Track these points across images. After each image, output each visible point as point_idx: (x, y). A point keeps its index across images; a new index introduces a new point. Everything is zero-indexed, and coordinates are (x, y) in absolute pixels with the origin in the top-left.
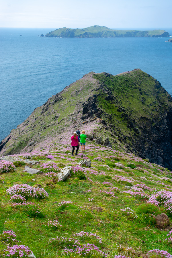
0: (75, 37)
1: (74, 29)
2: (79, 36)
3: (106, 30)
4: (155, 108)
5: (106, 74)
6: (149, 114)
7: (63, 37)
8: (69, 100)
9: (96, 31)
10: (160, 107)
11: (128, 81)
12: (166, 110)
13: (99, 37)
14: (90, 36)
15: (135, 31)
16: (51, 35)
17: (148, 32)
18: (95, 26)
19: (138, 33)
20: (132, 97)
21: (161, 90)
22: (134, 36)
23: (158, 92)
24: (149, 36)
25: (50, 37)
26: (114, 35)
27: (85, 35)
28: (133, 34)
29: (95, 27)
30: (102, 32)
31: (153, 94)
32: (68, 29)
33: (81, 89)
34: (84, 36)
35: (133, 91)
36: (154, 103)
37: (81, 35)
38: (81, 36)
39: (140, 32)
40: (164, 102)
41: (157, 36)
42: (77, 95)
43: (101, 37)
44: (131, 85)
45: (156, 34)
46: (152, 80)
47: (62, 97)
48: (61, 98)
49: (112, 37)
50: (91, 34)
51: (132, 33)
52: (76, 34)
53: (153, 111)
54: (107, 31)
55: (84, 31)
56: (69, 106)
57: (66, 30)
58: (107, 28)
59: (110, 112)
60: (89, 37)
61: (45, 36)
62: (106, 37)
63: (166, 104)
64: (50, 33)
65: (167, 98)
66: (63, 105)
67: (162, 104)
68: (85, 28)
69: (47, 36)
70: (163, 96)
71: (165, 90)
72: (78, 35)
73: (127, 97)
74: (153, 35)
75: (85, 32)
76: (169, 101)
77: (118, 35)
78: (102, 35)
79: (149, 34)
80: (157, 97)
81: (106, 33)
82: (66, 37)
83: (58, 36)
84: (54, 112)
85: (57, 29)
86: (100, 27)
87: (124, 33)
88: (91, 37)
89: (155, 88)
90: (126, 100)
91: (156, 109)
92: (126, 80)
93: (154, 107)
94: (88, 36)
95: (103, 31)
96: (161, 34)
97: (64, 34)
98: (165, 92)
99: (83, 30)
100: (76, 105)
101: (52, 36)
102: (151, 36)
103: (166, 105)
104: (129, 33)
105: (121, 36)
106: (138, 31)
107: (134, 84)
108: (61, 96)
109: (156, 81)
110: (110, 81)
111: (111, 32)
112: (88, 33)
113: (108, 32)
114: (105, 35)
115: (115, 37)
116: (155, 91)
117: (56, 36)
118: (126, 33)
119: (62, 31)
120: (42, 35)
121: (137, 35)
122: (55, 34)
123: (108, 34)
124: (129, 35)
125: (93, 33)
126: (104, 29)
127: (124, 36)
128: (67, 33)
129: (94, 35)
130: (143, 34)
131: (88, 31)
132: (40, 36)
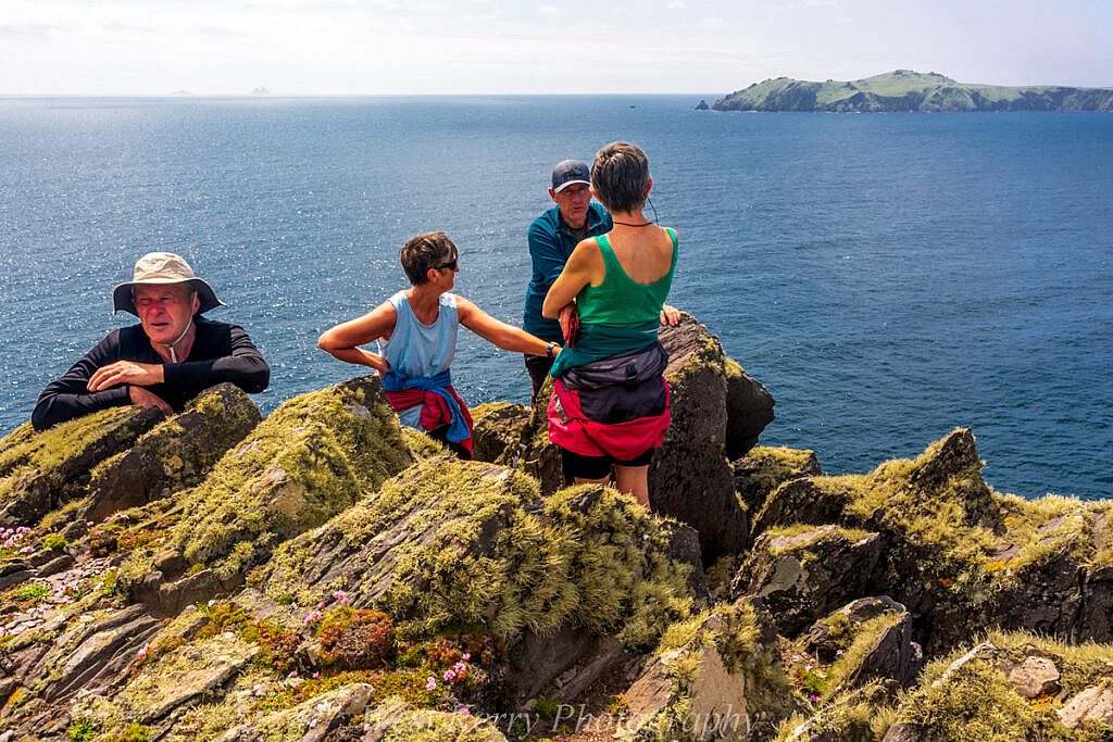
0: (817, 109)
1: (818, 84)
2: (832, 108)
3: (940, 87)
7: (774, 110)
9: (898, 90)
13: (907, 111)
14: (873, 105)
15: (1059, 88)
16: (732, 104)
17: (1112, 93)
18: (898, 72)
19: (1070, 97)
22: (1053, 108)
25: (725, 109)
26: (971, 103)
27: (855, 104)
28: (1051, 99)
29: (898, 76)
30: (921, 91)
32: (793, 84)
34: (851, 106)
37: (838, 102)
38: (840, 107)
39: (1080, 92)
43: (916, 109)
49: (964, 109)
50: (878, 98)
51: (1045, 98)
52: (822, 98)
54: (942, 88)
55: (853, 88)
57: (786, 86)
58: (945, 79)
60: (870, 111)
61: (713, 108)
62: (938, 110)
64: (728, 97)
68: (859, 81)
69: (718, 107)
72: (828, 102)
75: (856, 92)
77: (986, 103)
78: (921, 104)
81: (936, 95)
82: (786, 108)
83: (756, 105)
85: (755, 85)
86: (917, 74)
87: (1011, 98)
88: (878, 110)
94: (868, 106)
95: (925, 90)
97: (778, 98)
99: (849, 86)
101: (735, 107)
104: (1034, 95)
105: (1002, 105)
106: (1071, 91)
111: (960, 92)
112: (868, 96)
113: (948, 91)
114: (933, 102)
115: (974, 110)
117: (747, 108)
118: (1020, 96)
119: (772, 89)
120: (703, 106)
121: (1066, 102)
122: (747, 98)
123: (947, 102)
124: (1032, 105)
125: (885, 98)
126: (934, 83)
127: (1009, 108)
128: (788, 96)
129: (890, 104)
130: (1093, 99)
131: (869, 88)
132: (696, 108)
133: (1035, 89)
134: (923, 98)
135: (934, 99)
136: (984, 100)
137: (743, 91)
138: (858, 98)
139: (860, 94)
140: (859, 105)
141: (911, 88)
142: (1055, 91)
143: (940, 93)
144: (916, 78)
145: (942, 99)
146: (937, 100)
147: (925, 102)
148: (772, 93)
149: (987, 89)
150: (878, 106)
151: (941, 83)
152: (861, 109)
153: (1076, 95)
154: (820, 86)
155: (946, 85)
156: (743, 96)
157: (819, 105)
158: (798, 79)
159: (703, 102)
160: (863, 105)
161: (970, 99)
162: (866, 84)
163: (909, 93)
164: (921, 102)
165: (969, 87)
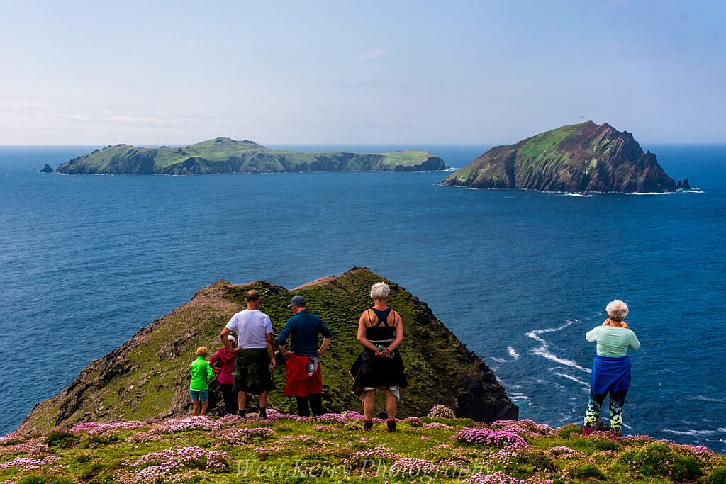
0: (156, 172)
2: (170, 170)
3: (254, 153)
4: (420, 385)
5: (265, 285)
6: (405, 404)
7: (118, 172)
8: (151, 372)
9: (221, 155)
10: (436, 380)
11: (333, 304)
12: (454, 391)
13: (231, 172)
14: (204, 168)
15: (342, 153)
17: (380, 157)
18: (219, 140)
19: (351, 160)
20: (347, 355)
21: (432, 329)
22: (340, 169)
23: (427, 336)
24: (386, 169)
25: (72, 172)
26: (280, 166)
27: (188, 168)
28: (338, 162)
29: (219, 143)
30: (240, 156)
31: (411, 342)
32: (132, 150)
33: (189, 335)
34: (185, 169)
35: (351, 335)
36: (417, 369)
37: (174, 166)
38: (176, 170)
39: (358, 156)
40: (447, 364)
41: (408, 169)
42: (178, 355)
43: (238, 171)
44: (345, 317)
45: (405, 163)
46: (406, 299)
47: (127, 362)
48: (127, 367)
49: (275, 170)
50: (206, 162)
51: (334, 160)
52: (159, 163)
53: (415, 393)
54: (256, 154)
55: (184, 154)
56: (154, 389)
57: (127, 152)
58: (257, 146)
59: (283, 403)
60: (202, 173)
61: (57, 171)
62: (256, 172)
63: (453, 370)
64: (72, 162)
65: (453, 352)
66: (132, 387)
67: (441, 370)
68: (188, 147)
69: (63, 170)
70: (441, 347)
71: (447, 329)
72: (164, 166)
73: (334, 356)
74: (397, 164)
75: (187, 158)
76: (461, 361)
77: (292, 166)
78: (241, 167)
79: (387, 162)
80: (424, 351)
81: (253, 159)
82: (128, 172)
83: (101, 169)
84: (104, 412)
85: (97, 150)
86: (234, 141)
87: (310, 161)
88: (208, 173)
89: (414, 323)
90: (330, 364)
91: (423, 388)
92: (328, 304)
93: (418, 380)
94: (199, 169)
95: (243, 156)
96: (421, 163)
97: (120, 163)
98: (446, 334)
99: (181, 151)
100: (177, 384)
101: (81, 170)
102: (393, 168)
103: (451, 373)
104: (326, 158)
105: (302, 168)
106: (352, 155)
107: (353, 314)
108: (126, 359)
109: (417, 302)
110: (278, 306)
111: (271, 157)
112: (197, 161)
113: (261, 156)
114: (250, 165)
115: (283, 171)
116: (416, 334)
117: (93, 172)
118: (317, 160)
119: (113, 154)
120: (48, 169)
121: (349, 164)
122: (92, 163)
123: (261, 165)
124: (325, 166)
125: (212, 162)
126: (249, 150)
127: (309, 169)
128: (130, 161)
129: (217, 167)
130: (367, 161)
131: (198, 154)
132: (41, 171)
133: (325, 154)
134: (243, 162)
135: (251, 163)
136: (289, 163)
137: (86, 156)
138: (190, 162)
139: (191, 158)
140: (192, 169)
141: (232, 153)
142: (341, 156)
143: (255, 158)
144: (234, 145)
145: (258, 162)
146: (254, 164)
147: (244, 165)
148: (114, 157)
149: (291, 154)
150: (208, 169)
151: (255, 150)
152: (194, 171)
153: (355, 159)
154: (155, 152)
155: (259, 151)
156: (88, 161)
157: (157, 169)
158: (136, 146)
159: (47, 165)
160: (195, 168)
161: (279, 163)
162: (195, 150)
163: (231, 158)
164: (241, 165)
165: (278, 153)
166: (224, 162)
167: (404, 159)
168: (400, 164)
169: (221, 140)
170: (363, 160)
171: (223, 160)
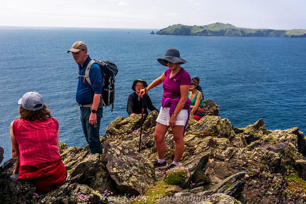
1: (191, 26)
2: (196, 34)
3: (230, 28)
7: (177, 35)
9: (217, 29)
13: (221, 36)
15: (268, 30)
16: (162, 32)
17: (285, 31)
18: (217, 23)
19: (272, 33)
22: (266, 36)
24: (287, 36)
25: (160, 34)
26: (241, 34)
28: (266, 33)
30: (225, 30)
32: (183, 26)
34: (202, 34)
38: (199, 34)
39: (275, 31)
41: (297, 37)
43: (223, 36)
45: (296, 34)
49: (238, 36)
50: (211, 32)
51: (264, 32)
52: (193, 31)
54: (231, 29)
57: (181, 26)
58: (232, 26)
60: (209, 36)
62: (230, 36)
64: (161, 30)
68: (204, 26)
69: (158, 33)
72: (194, 33)
74: (292, 34)
75: (204, 29)
77: (246, 34)
79: (287, 33)
81: (230, 31)
82: (181, 34)
83: (170, 33)
85: (170, 26)
86: (223, 24)
87: (253, 32)
88: (211, 36)
94: (208, 34)
95: (226, 29)
96: (303, 34)
97: (178, 31)
99: (201, 27)
101: (164, 33)
102: (290, 36)
104: (260, 32)
105: (250, 35)
106: (272, 30)
111: (237, 30)
112: (207, 31)
113: (233, 30)
114: (228, 33)
115: (242, 36)
117: (167, 34)
118: (257, 32)
119: (176, 28)
120: (153, 33)
121: (270, 34)
122: (168, 31)
123: (233, 33)
124: (260, 35)
125: (213, 32)
126: (229, 27)
127: (253, 36)
128: (182, 30)
129: (215, 34)
130: (279, 33)
131: (208, 28)
132: (150, 34)
133: (260, 29)
134: (225, 32)
135: (229, 32)
136: (245, 33)
137: (166, 28)
139: (205, 30)
140: (205, 34)
141: (222, 28)
142: (267, 30)
143: (231, 31)
144: (223, 25)
145: (232, 32)
146: (230, 33)
147: (226, 34)
148: (176, 29)
149: (246, 29)
150: (211, 34)
151: (231, 27)
153: (273, 32)
154: (192, 27)
155: (233, 28)
156: (167, 30)
157: (192, 34)
158: (185, 25)
159: (153, 31)
160: (206, 34)
161: (241, 33)
162: (207, 27)
163: (221, 30)
164: (225, 33)
165: (240, 29)
166: (218, 32)
167: (296, 33)
168: (293, 35)
169: (218, 23)
170: (277, 32)
171: (218, 31)
